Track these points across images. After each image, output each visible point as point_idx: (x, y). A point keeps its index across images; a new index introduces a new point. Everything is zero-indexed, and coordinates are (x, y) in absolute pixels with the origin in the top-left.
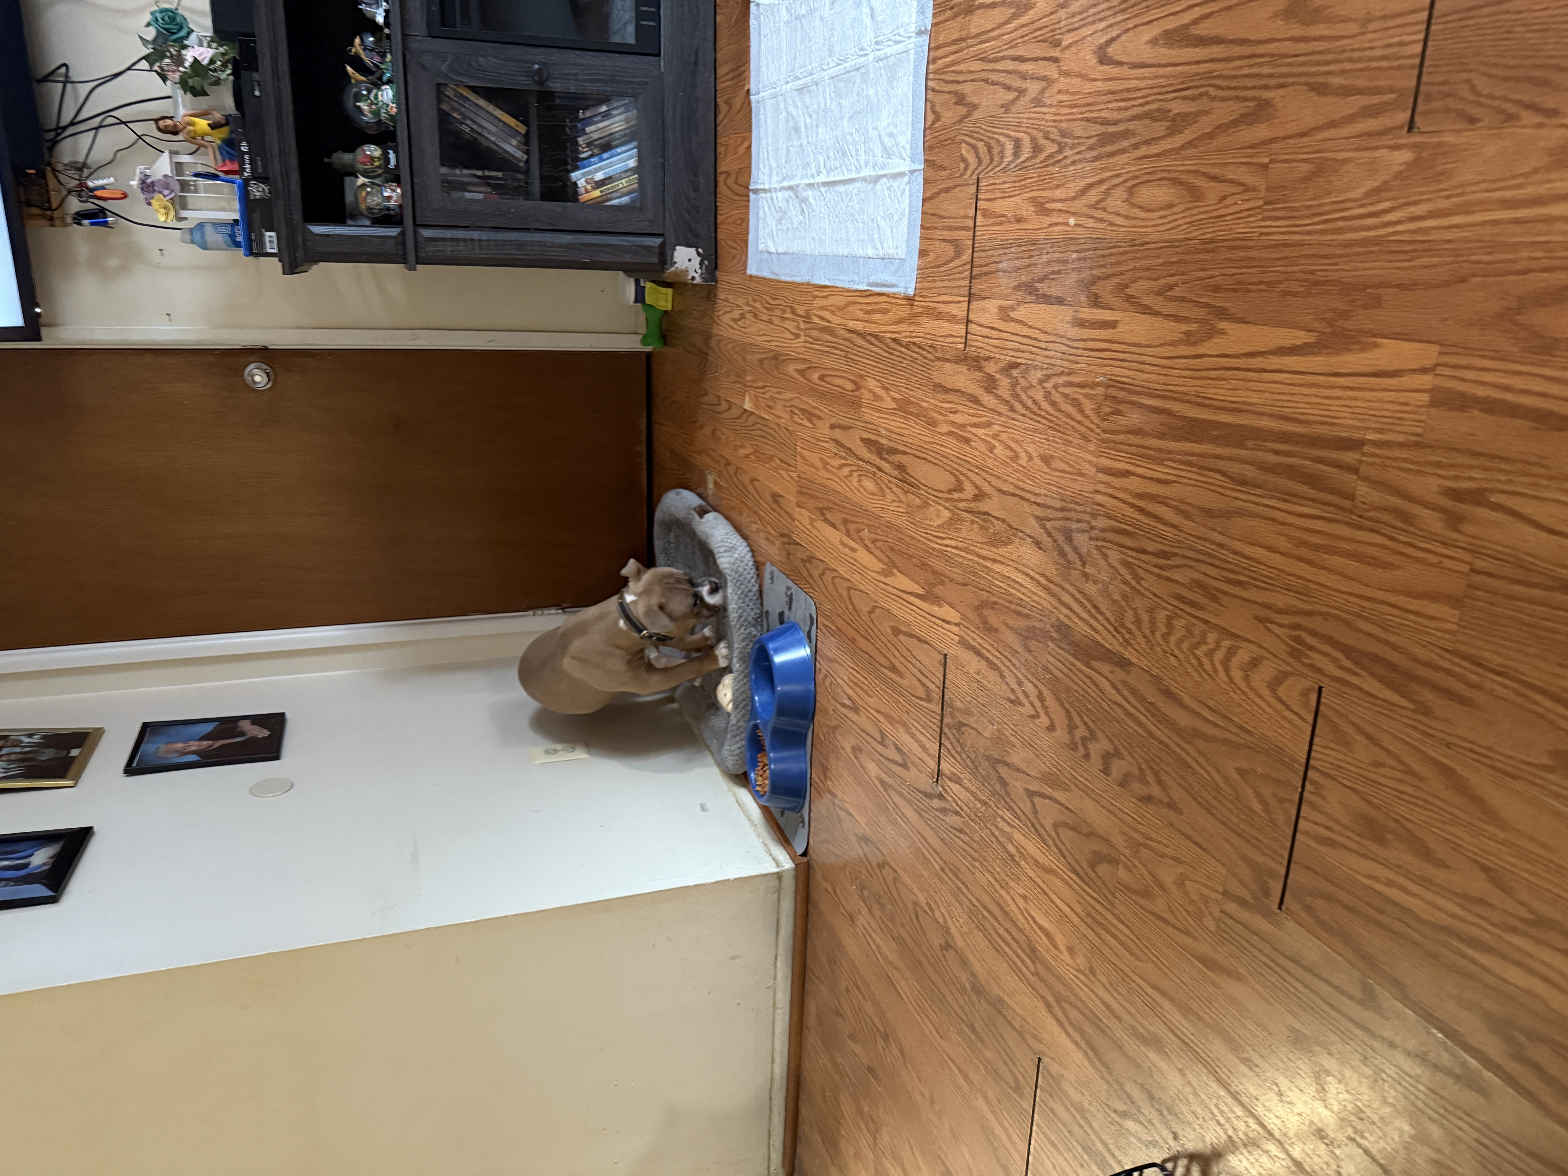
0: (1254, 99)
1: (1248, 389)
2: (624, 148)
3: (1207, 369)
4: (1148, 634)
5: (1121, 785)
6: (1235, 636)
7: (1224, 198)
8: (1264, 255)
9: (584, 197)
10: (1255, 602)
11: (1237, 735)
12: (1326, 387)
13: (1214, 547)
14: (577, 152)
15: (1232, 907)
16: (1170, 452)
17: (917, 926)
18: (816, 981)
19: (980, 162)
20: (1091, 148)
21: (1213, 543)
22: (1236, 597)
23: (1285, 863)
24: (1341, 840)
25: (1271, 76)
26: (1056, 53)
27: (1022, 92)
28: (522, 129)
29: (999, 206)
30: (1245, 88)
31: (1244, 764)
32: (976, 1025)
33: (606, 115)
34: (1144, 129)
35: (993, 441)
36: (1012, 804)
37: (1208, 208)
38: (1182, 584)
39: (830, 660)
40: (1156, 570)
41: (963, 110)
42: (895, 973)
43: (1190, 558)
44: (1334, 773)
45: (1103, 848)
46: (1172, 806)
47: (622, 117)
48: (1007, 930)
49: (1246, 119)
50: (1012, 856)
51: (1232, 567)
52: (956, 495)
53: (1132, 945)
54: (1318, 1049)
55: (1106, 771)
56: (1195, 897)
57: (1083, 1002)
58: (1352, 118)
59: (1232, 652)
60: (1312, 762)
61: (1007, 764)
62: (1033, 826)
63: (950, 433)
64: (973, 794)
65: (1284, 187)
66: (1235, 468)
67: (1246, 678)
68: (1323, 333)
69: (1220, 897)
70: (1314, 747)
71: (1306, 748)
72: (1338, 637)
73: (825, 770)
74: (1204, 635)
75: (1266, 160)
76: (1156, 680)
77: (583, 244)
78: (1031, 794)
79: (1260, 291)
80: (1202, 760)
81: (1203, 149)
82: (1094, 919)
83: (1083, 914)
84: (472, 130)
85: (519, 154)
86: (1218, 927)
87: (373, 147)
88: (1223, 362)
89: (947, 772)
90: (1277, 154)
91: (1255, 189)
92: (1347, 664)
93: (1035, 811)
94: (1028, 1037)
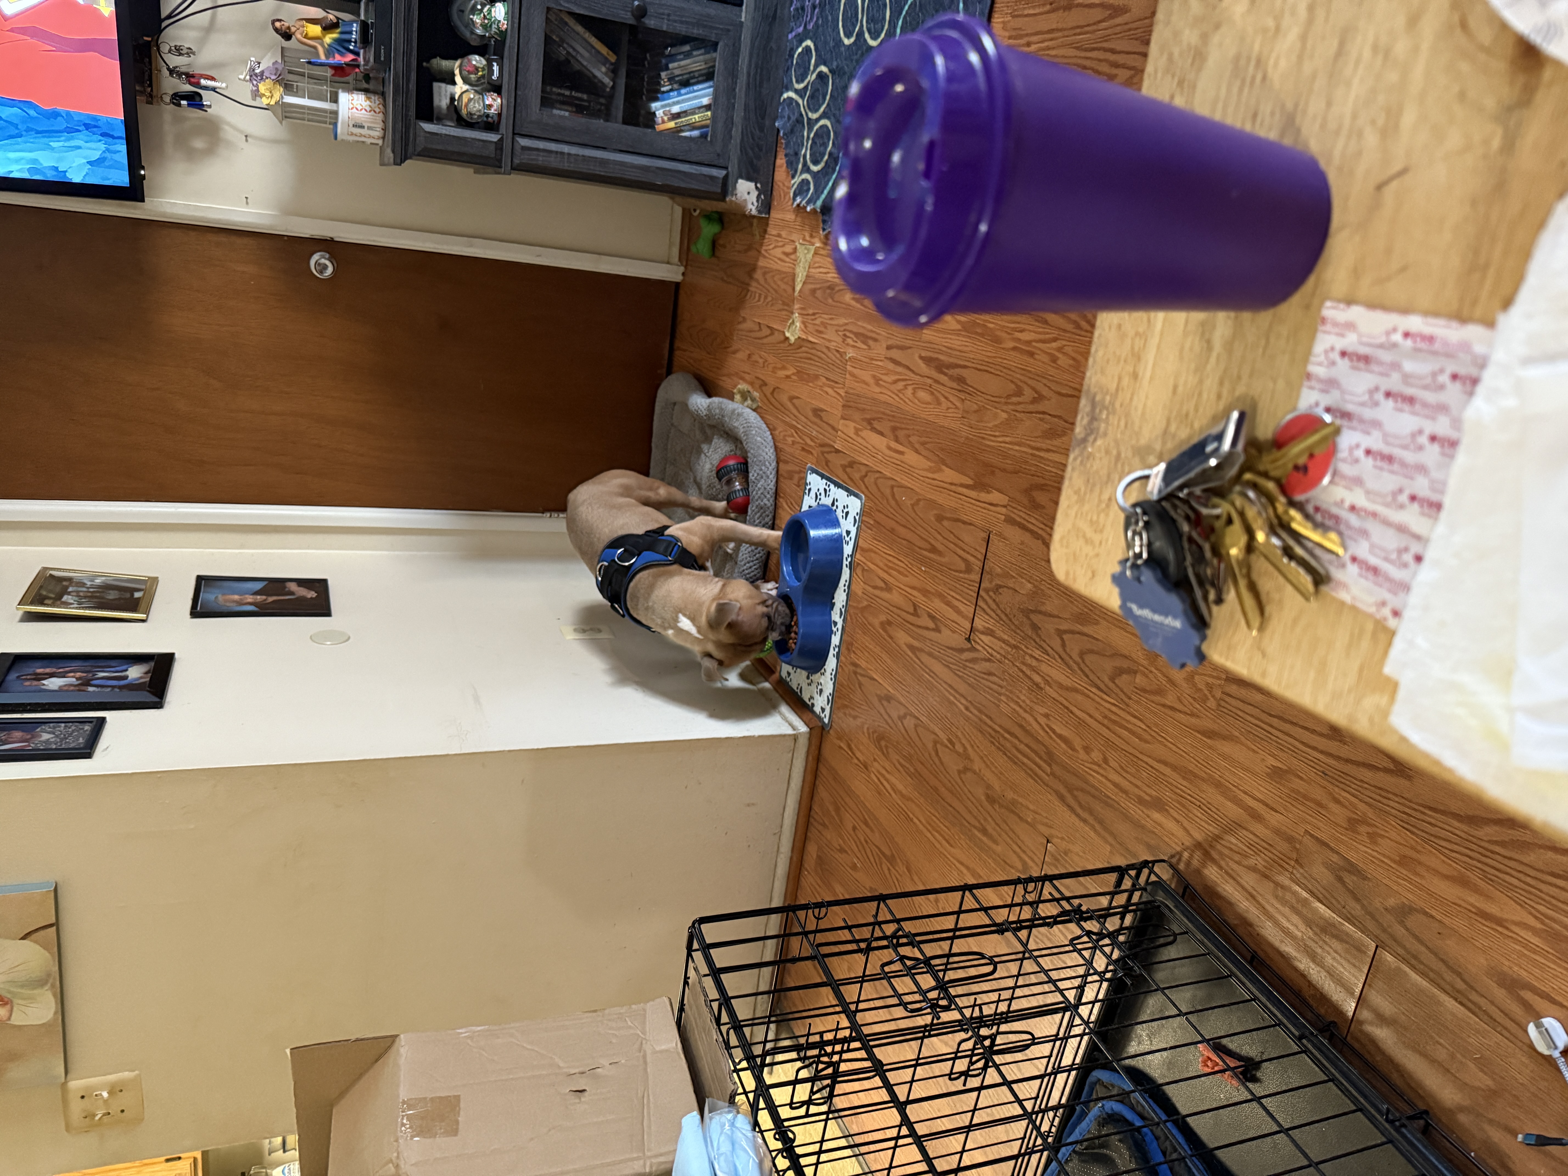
2: (700, 86)
9: (660, 127)
14: (659, 84)
15: (1232, 688)
17: (936, 759)
18: (821, 828)
28: (613, 58)
32: (988, 828)
33: (688, 55)
35: (1057, 354)
36: (1042, 643)
42: (908, 802)
45: (1124, 664)
47: (701, 57)
48: (1027, 745)
50: (1037, 685)
52: (1014, 399)
53: (1142, 733)
57: (1094, 787)
61: (1040, 612)
62: (1060, 657)
63: (1015, 349)
64: (1005, 641)
73: (849, 646)
77: (657, 168)
78: (1060, 633)
82: (1109, 719)
83: (1101, 718)
84: (568, 53)
85: (607, 80)
87: (477, 57)
89: (980, 627)
93: (1064, 646)
94: (1039, 826)
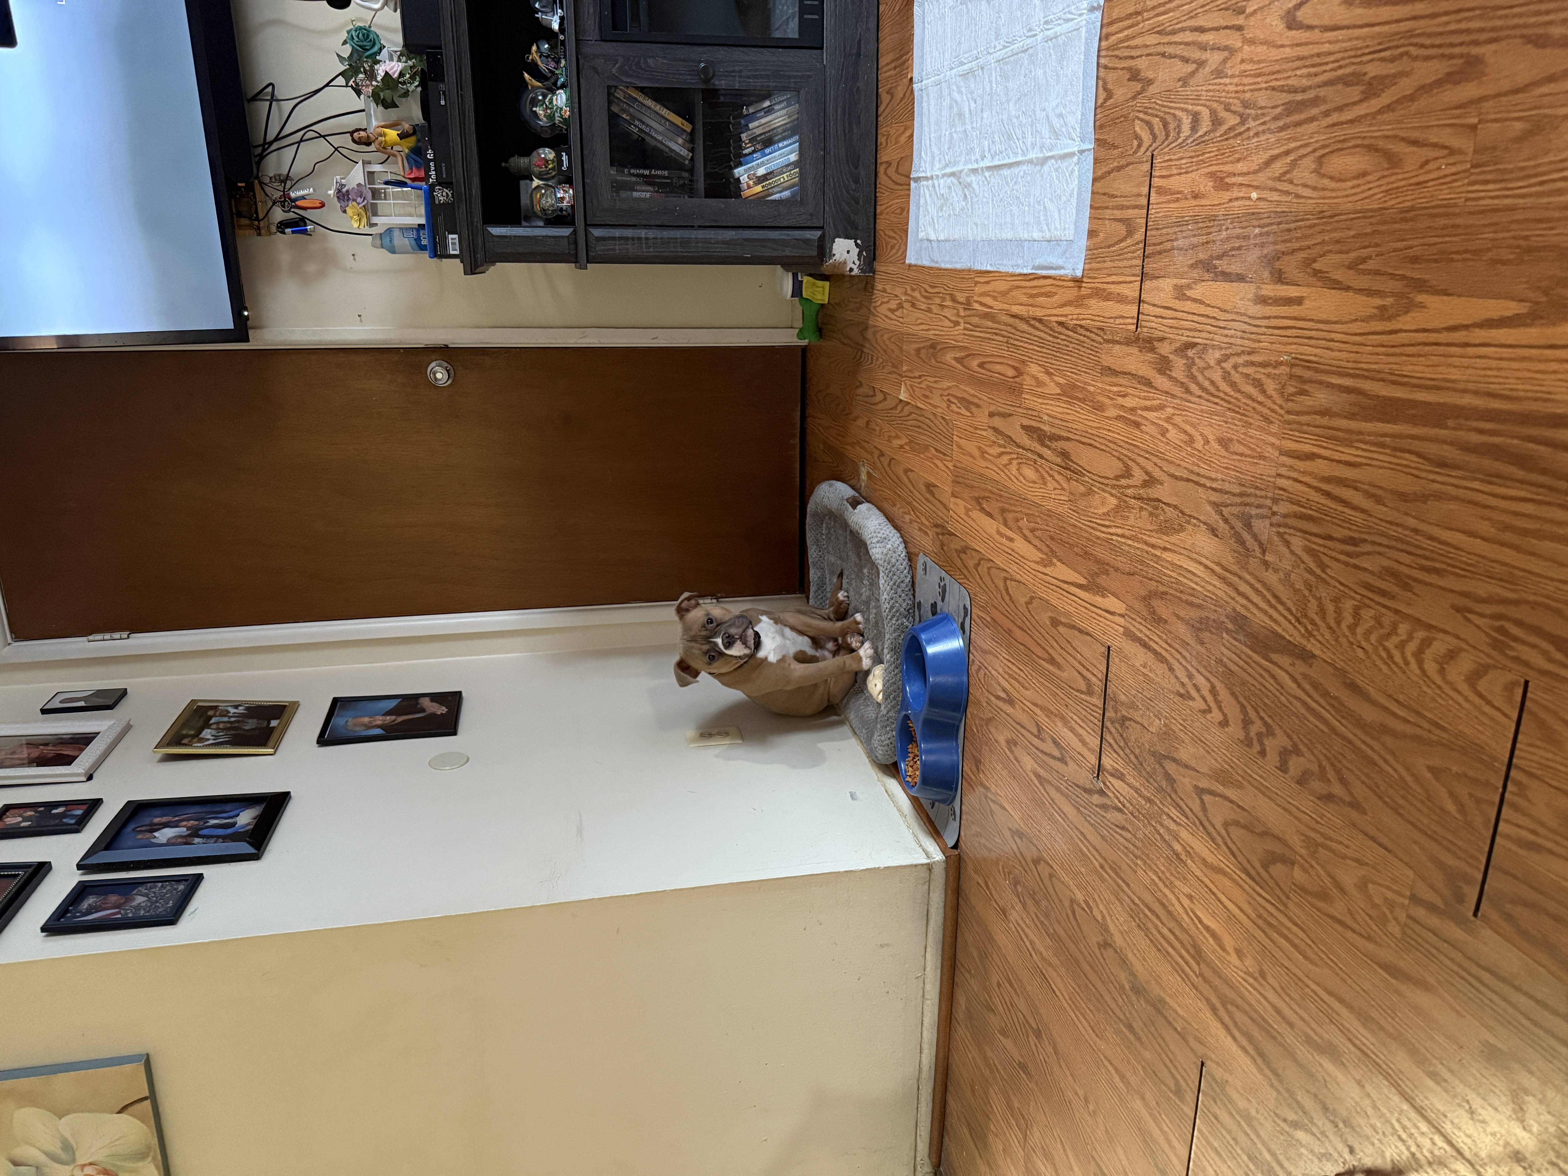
0: (1461, 56)
1: (1450, 365)
2: (785, 143)
3: (1403, 345)
4: (1333, 624)
5: (1299, 782)
6: (1429, 627)
7: (1427, 162)
8: (1471, 222)
9: (746, 193)
10: (1452, 591)
11: (1430, 731)
12: (1540, 361)
13: (1407, 533)
14: (741, 148)
15: (1420, 913)
16: (1360, 433)
17: (1074, 923)
18: (967, 975)
19: (1155, 138)
20: (1276, 118)
21: (1406, 528)
22: (1431, 585)
23: (1482, 868)
24: (1549, 845)
25: (1482, 30)
26: (1240, 21)
27: (1201, 64)
28: (688, 127)
29: (1174, 183)
30: (1452, 45)
31: (1436, 762)
32: (1135, 1025)
33: (769, 111)
34: (1336, 95)
35: (1166, 425)
36: (1180, 802)
37: (1406, 175)
38: (1372, 573)
39: (985, 653)
40: (1343, 557)
41: (1138, 86)
42: (1050, 969)
43: (1380, 545)
44: (1539, 772)
45: (1278, 848)
46: (1355, 805)
47: (785, 111)
48: (1170, 930)
49: (1452, 78)
50: (1177, 855)
51: (1427, 554)
52: (1123, 482)
53: (1307, 949)
54: (1516, 1066)
55: (1283, 767)
56: (1378, 901)
57: (1250, 1004)
59: (1426, 643)
60: (1515, 761)
61: (1175, 760)
62: (1201, 823)
63: (1118, 418)
64: (1136, 790)
65: (1495, 148)
66: (1433, 449)
67: (1442, 671)
68: (1538, 303)
69: (1406, 902)
70: (1518, 745)
71: (1509, 746)
72: (1548, 628)
73: (978, 762)
74: (1394, 627)
75: (1475, 120)
76: (1341, 673)
77: (746, 240)
78: (1200, 791)
79: (1464, 260)
80: (1389, 757)
81: (1402, 112)
82: (1265, 920)
83: (1253, 916)
84: (641, 130)
85: (684, 152)
86: (1404, 933)
87: (547, 150)
88: (1421, 337)
89: (1108, 767)
90: (1488, 113)
91: (1460, 152)
92: (1557, 655)
93: (1204, 809)
94: (1191, 1040)
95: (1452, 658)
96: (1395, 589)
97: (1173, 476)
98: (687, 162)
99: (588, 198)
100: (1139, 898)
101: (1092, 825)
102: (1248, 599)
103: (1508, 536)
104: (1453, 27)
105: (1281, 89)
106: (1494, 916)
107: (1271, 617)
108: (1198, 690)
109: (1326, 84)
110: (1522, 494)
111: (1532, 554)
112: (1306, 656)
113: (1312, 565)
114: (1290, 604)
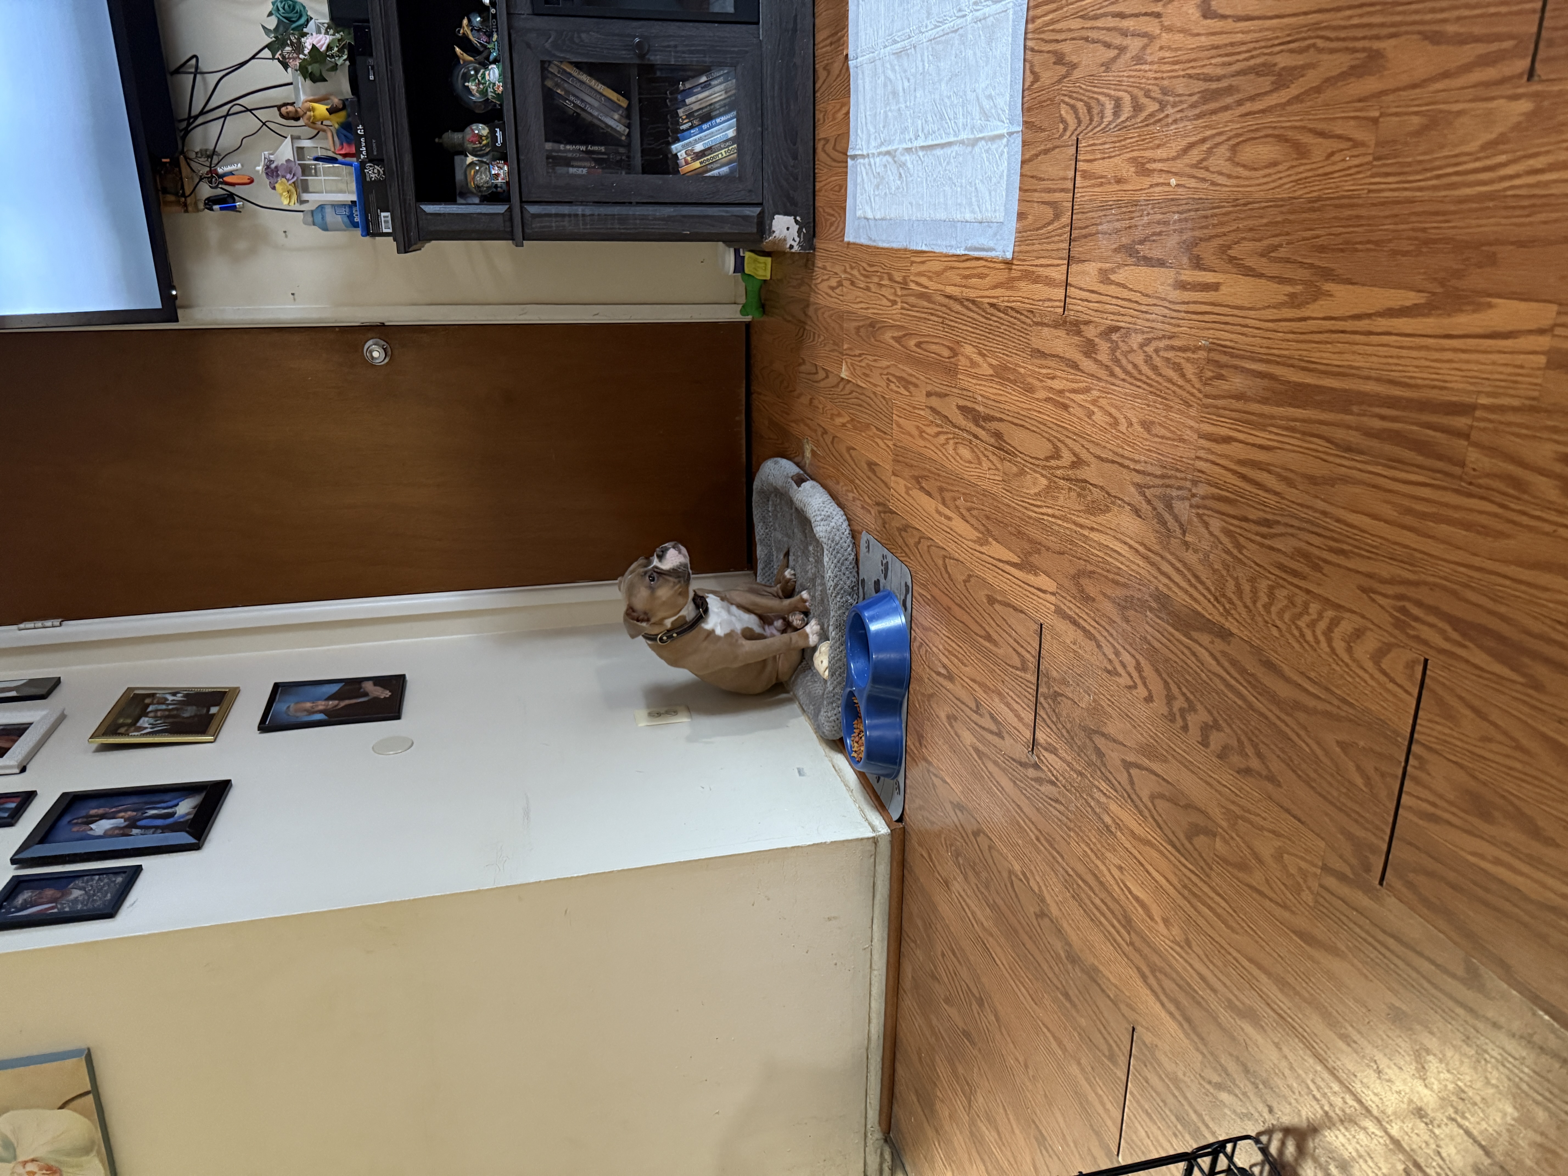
0: (1364, 50)
1: (1354, 353)
2: (723, 118)
3: (1312, 332)
4: (1249, 603)
5: (1219, 757)
6: (1338, 607)
7: (1332, 154)
8: (1373, 213)
9: (684, 169)
10: (1358, 572)
11: (1339, 707)
12: (1436, 350)
13: (1317, 515)
14: (678, 123)
15: (1331, 882)
16: (1273, 417)
17: (1013, 894)
18: (912, 945)
19: (1079, 123)
20: (1192, 106)
21: (1316, 510)
22: (1339, 566)
23: (1387, 838)
24: (1447, 816)
25: (1383, 25)
26: (1158, 8)
27: (1122, 49)
28: (624, 103)
29: (1098, 167)
30: (1356, 39)
31: (1345, 737)
32: (1071, 993)
33: (706, 86)
34: (1248, 85)
35: (1092, 407)
36: (1108, 775)
37: (1314, 166)
38: (1284, 553)
39: (926, 629)
40: (1258, 539)
41: (1063, 70)
42: (991, 939)
43: (1292, 526)
44: (1438, 747)
45: (1200, 821)
46: (1271, 778)
47: (722, 87)
48: (1102, 901)
49: (1356, 72)
50: (1107, 827)
51: (1336, 536)
52: (1053, 463)
53: (1229, 919)
54: (1418, 1027)
55: (1205, 743)
56: (1293, 871)
57: (1177, 973)
58: (1467, 68)
59: (1334, 623)
60: (1416, 736)
61: (1103, 735)
62: (1129, 796)
63: (1048, 400)
64: (1069, 764)
65: (1395, 142)
66: (1340, 434)
67: (1349, 650)
68: (1434, 294)
69: (1319, 871)
70: (1419, 721)
71: (1411, 721)
72: (1445, 608)
73: (920, 738)
74: (1306, 606)
75: (1376, 114)
76: (1257, 651)
77: (684, 216)
78: (1127, 765)
79: (1368, 250)
80: (1302, 733)
81: (1309, 104)
82: (1190, 891)
83: (1179, 886)
84: (575, 105)
85: (621, 128)
86: (1316, 902)
87: (481, 126)
88: (1328, 324)
89: (1042, 741)
90: (1388, 107)
91: (1363, 144)
92: (1455, 636)
93: (1132, 783)
94: (1123, 1007)
95: (1358, 637)
96: (1307, 570)
97: (1099, 458)
98: (623, 138)
99: (523, 175)
100: (1073, 869)
101: (1028, 798)
102: (1169, 578)
103: (1408, 520)
104: (1355, 21)
105: (1197, 77)
106: (1398, 885)
107: (1191, 596)
108: (1124, 666)
109: (1238, 73)
110: (1421, 479)
111: (1430, 537)
112: (1225, 635)
113: (1230, 546)
114: (1209, 583)
